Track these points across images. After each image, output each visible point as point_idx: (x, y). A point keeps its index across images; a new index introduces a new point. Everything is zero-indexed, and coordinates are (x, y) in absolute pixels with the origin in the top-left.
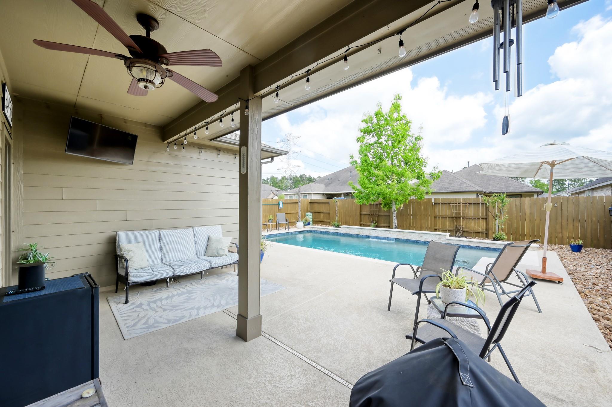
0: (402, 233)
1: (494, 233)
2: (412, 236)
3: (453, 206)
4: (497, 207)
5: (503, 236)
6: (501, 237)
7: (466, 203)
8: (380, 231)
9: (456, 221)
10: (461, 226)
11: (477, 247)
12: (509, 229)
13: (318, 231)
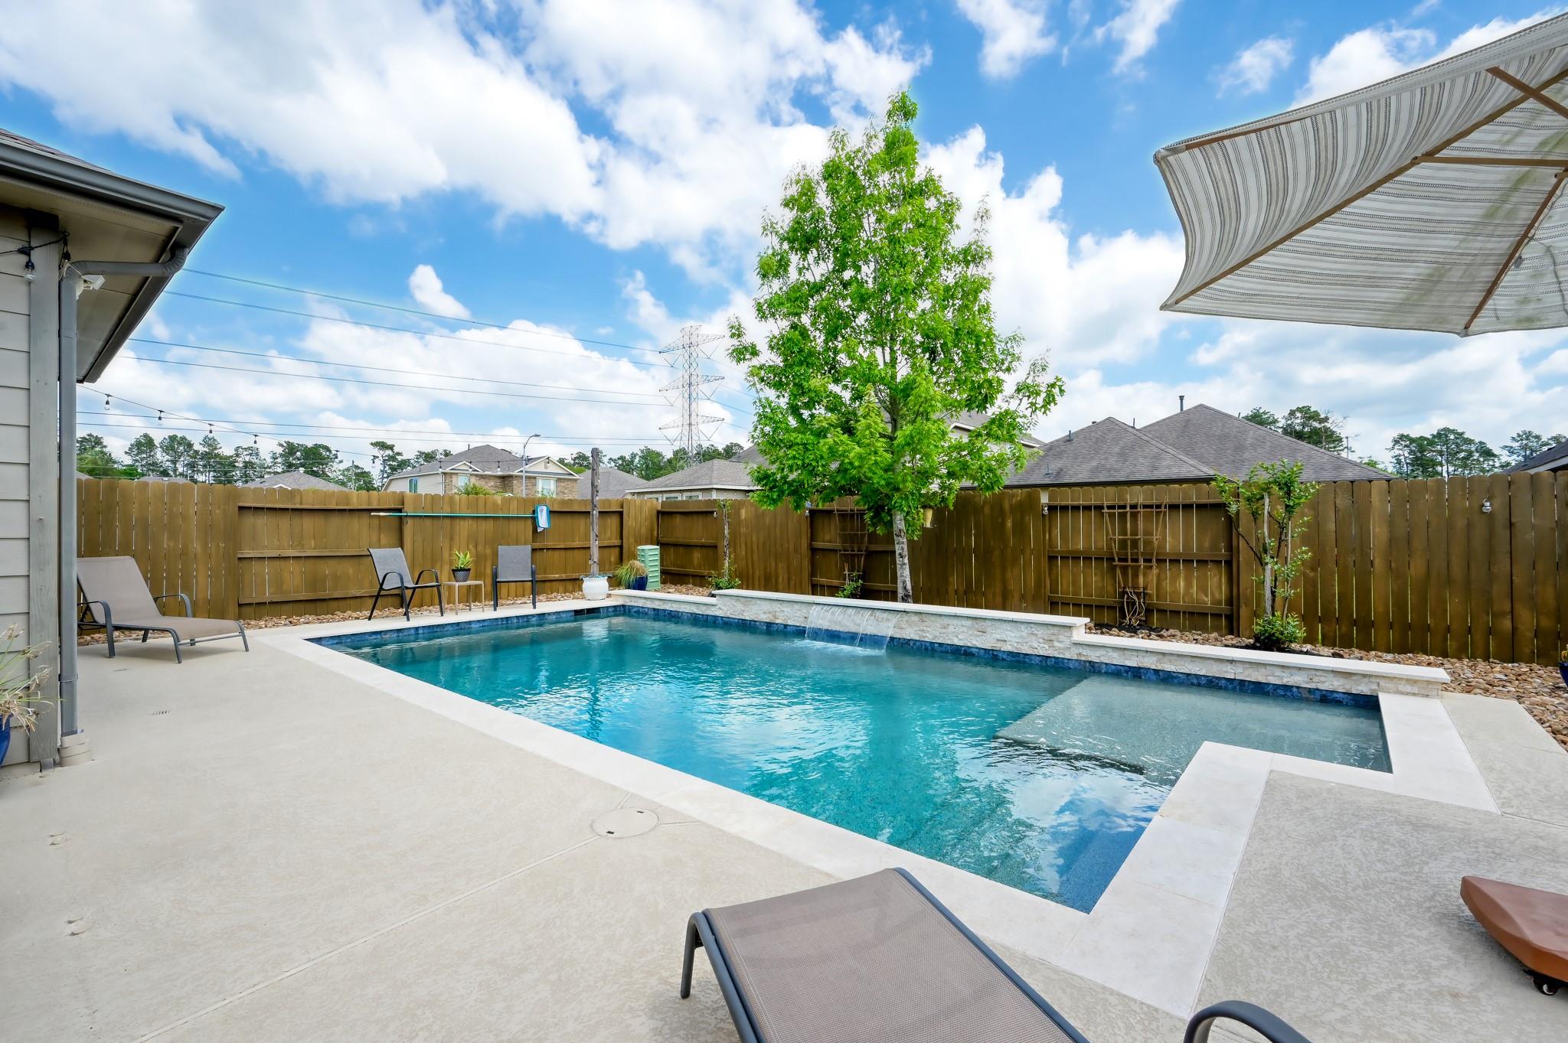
0: (915, 618)
1: (1256, 615)
2: (951, 629)
3: (1112, 516)
4: (1266, 512)
5: (1290, 629)
6: (1282, 633)
7: (1159, 506)
8: (838, 610)
9: (1124, 569)
10: (1138, 588)
11: (1188, 675)
12: (1311, 599)
13: (648, 609)
